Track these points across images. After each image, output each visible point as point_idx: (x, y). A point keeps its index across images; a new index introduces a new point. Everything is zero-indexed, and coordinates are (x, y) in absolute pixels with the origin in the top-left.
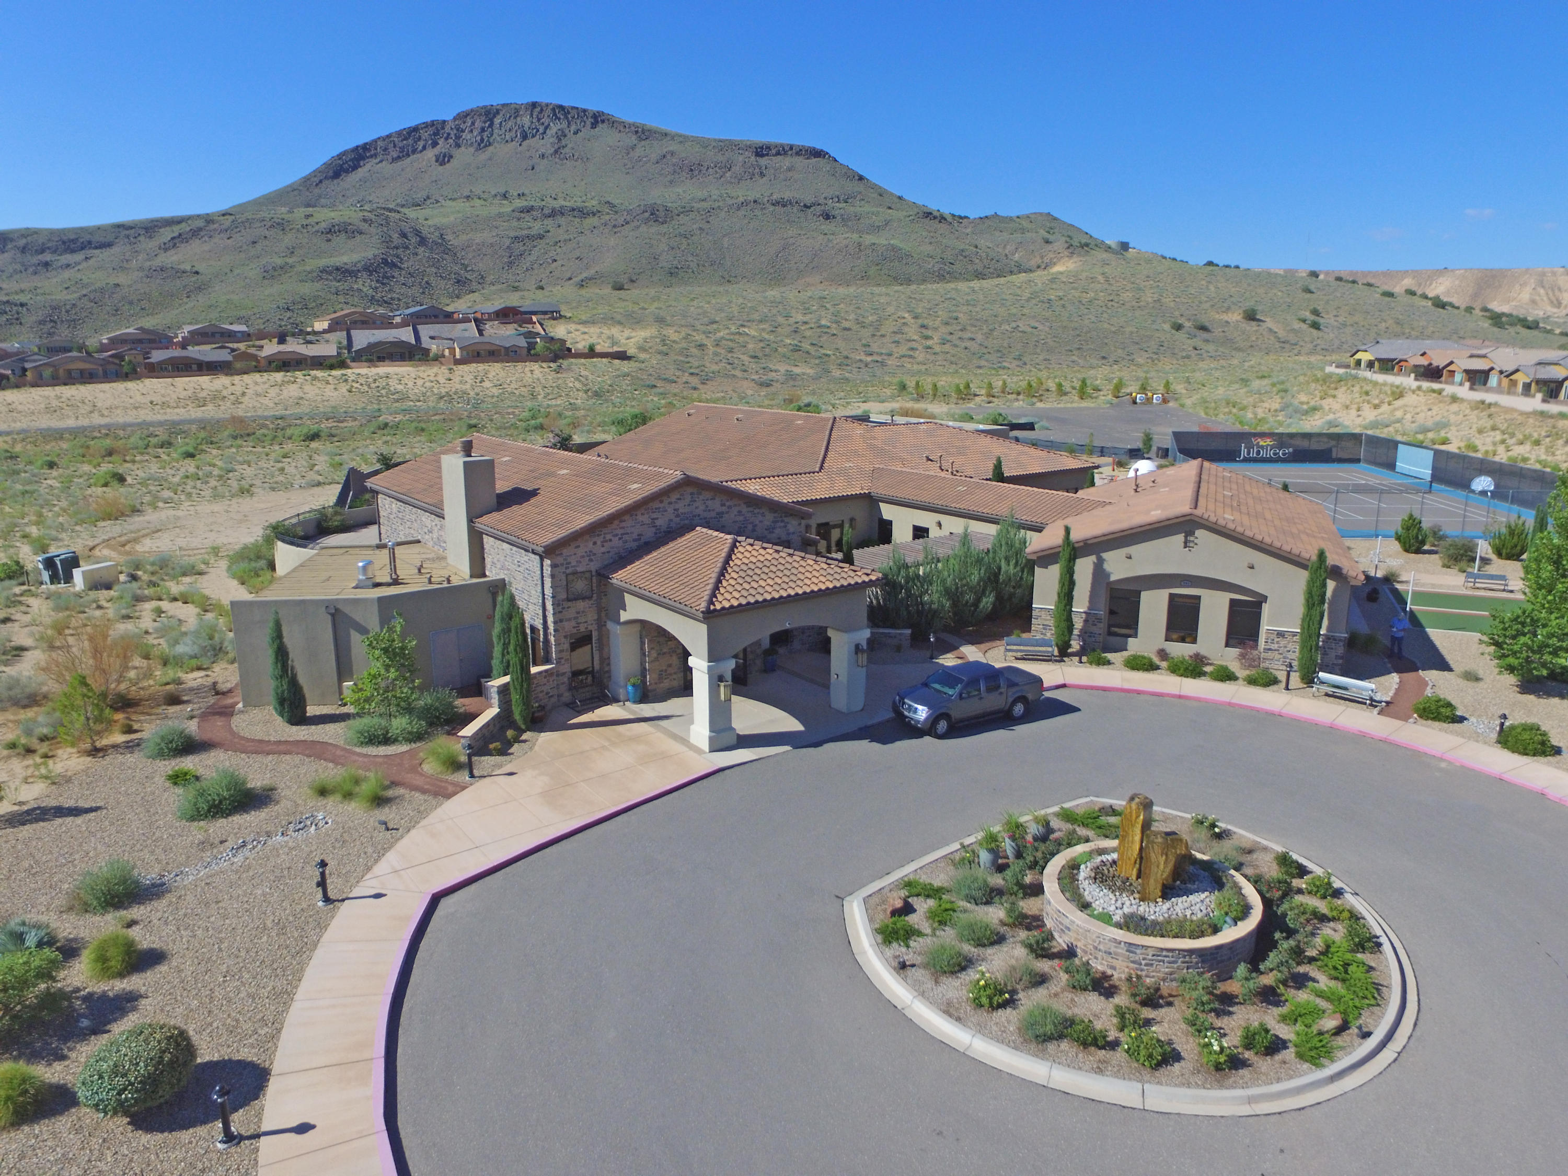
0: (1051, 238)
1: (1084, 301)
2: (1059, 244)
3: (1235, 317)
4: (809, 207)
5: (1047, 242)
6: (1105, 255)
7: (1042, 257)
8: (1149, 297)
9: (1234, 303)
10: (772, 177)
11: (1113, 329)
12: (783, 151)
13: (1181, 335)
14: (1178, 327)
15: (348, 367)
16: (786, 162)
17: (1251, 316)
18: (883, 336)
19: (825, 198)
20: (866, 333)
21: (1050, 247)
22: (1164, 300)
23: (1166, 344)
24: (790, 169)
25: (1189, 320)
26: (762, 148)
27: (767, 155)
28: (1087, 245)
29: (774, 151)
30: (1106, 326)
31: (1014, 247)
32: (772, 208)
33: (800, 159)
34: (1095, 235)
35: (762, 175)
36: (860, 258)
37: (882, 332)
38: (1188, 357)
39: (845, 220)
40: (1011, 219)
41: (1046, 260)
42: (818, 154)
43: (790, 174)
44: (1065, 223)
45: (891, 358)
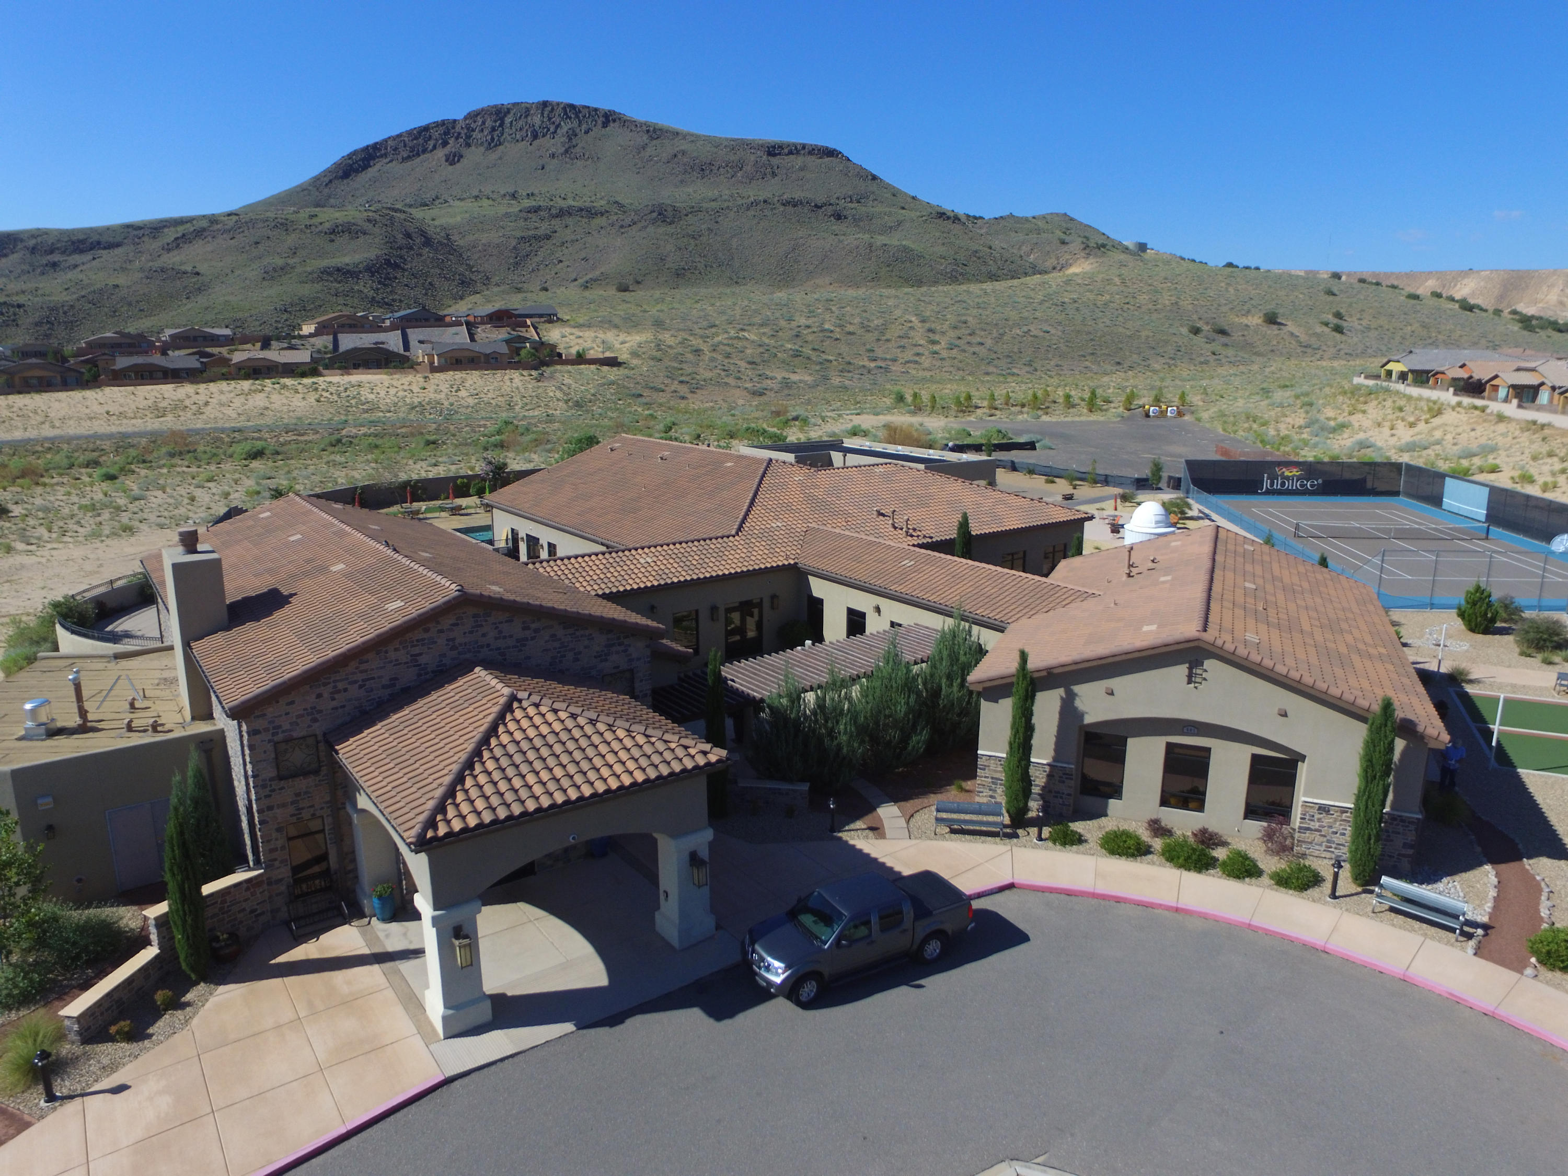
0: (1067, 239)
1: (1099, 303)
2: (1076, 245)
3: (1255, 320)
4: (820, 207)
5: (1063, 243)
6: (1123, 257)
7: (1058, 258)
8: (1166, 299)
9: (1254, 307)
10: (784, 176)
11: (1128, 333)
12: (795, 150)
13: (1199, 340)
14: (1196, 331)
15: (320, 375)
16: (798, 161)
17: (1272, 319)
18: (888, 340)
19: (838, 198)
20: (870, 337)
21: (1065, 248)
22: (1181, 303)
23: (1183, 349)
24: (802, 169)
25: (1207, 323)
26: (774, 147)
27: (779, 154)
28: (1104, 246)
29: (786, 151)
30: (1121, 330)
31: (1029, 248)
32: (782, 208)
33: (813, 158)
34: (1112, 236)
35: (774, 174)
36: (870, 259)
37: (888, 336)
38: (1206, 362)
39: (856, 221)
40: (1027, 219)
41: (1062, 261)
42: (831, 153)
43: (802, 174)
44: (1081, 223)
45: (896, 364)
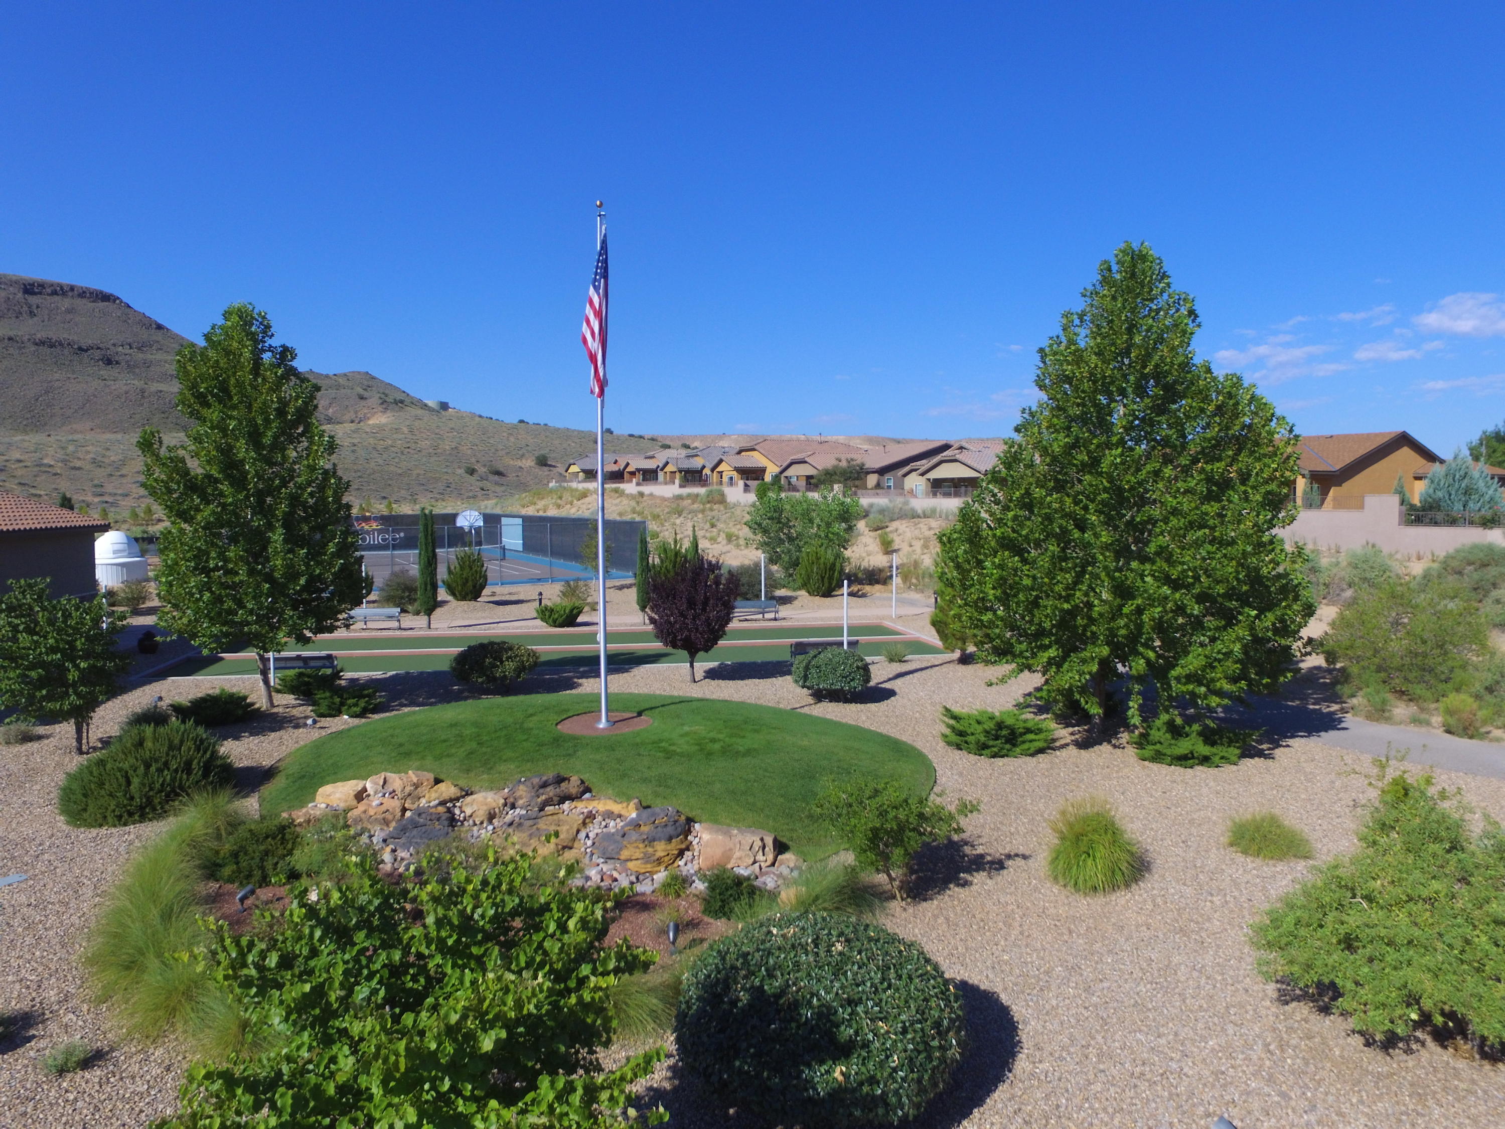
0: (366, 394)
2: (374, 400)
3: (529, 463)
4: (86, 351)
5: (362, 398)
6: (420, 412)
7: (356, 412)
8: (447, 446)
9: (528, 451)
10: (46, 317)
12: (60, 291)
13: (472, 479)
14: (472, 472)
16: (65, 303)
17: (543, 462)
18: (122, 476)
20: (100, 473)
21: (363, 403)
22: (461, 448)
23: (453, 486)
24: (69, 311)
25: (485, 466)
26: (33, 285)
27: (40, 293)
28: (402, 402)
29: (49, 290)
30: (392, 468)
31: (327, 402)
32: (33, 348)
33: (84, 301)
34: (412, 394)
35: (32, 314)
36: (142, 405)
37: (123, 472)
38: (474, 497)
39: (131, 367)
40: (327, 376)
41: (360, 415)
42: (106, 298)
43: (69, 317)
44: (382, 382)
